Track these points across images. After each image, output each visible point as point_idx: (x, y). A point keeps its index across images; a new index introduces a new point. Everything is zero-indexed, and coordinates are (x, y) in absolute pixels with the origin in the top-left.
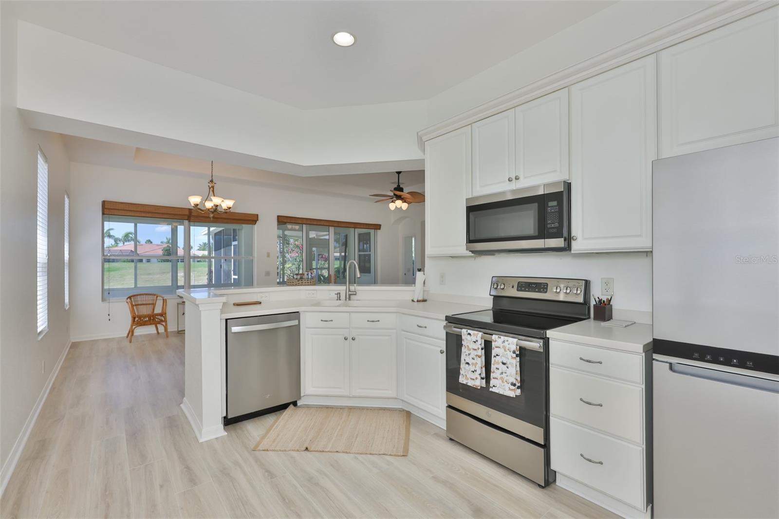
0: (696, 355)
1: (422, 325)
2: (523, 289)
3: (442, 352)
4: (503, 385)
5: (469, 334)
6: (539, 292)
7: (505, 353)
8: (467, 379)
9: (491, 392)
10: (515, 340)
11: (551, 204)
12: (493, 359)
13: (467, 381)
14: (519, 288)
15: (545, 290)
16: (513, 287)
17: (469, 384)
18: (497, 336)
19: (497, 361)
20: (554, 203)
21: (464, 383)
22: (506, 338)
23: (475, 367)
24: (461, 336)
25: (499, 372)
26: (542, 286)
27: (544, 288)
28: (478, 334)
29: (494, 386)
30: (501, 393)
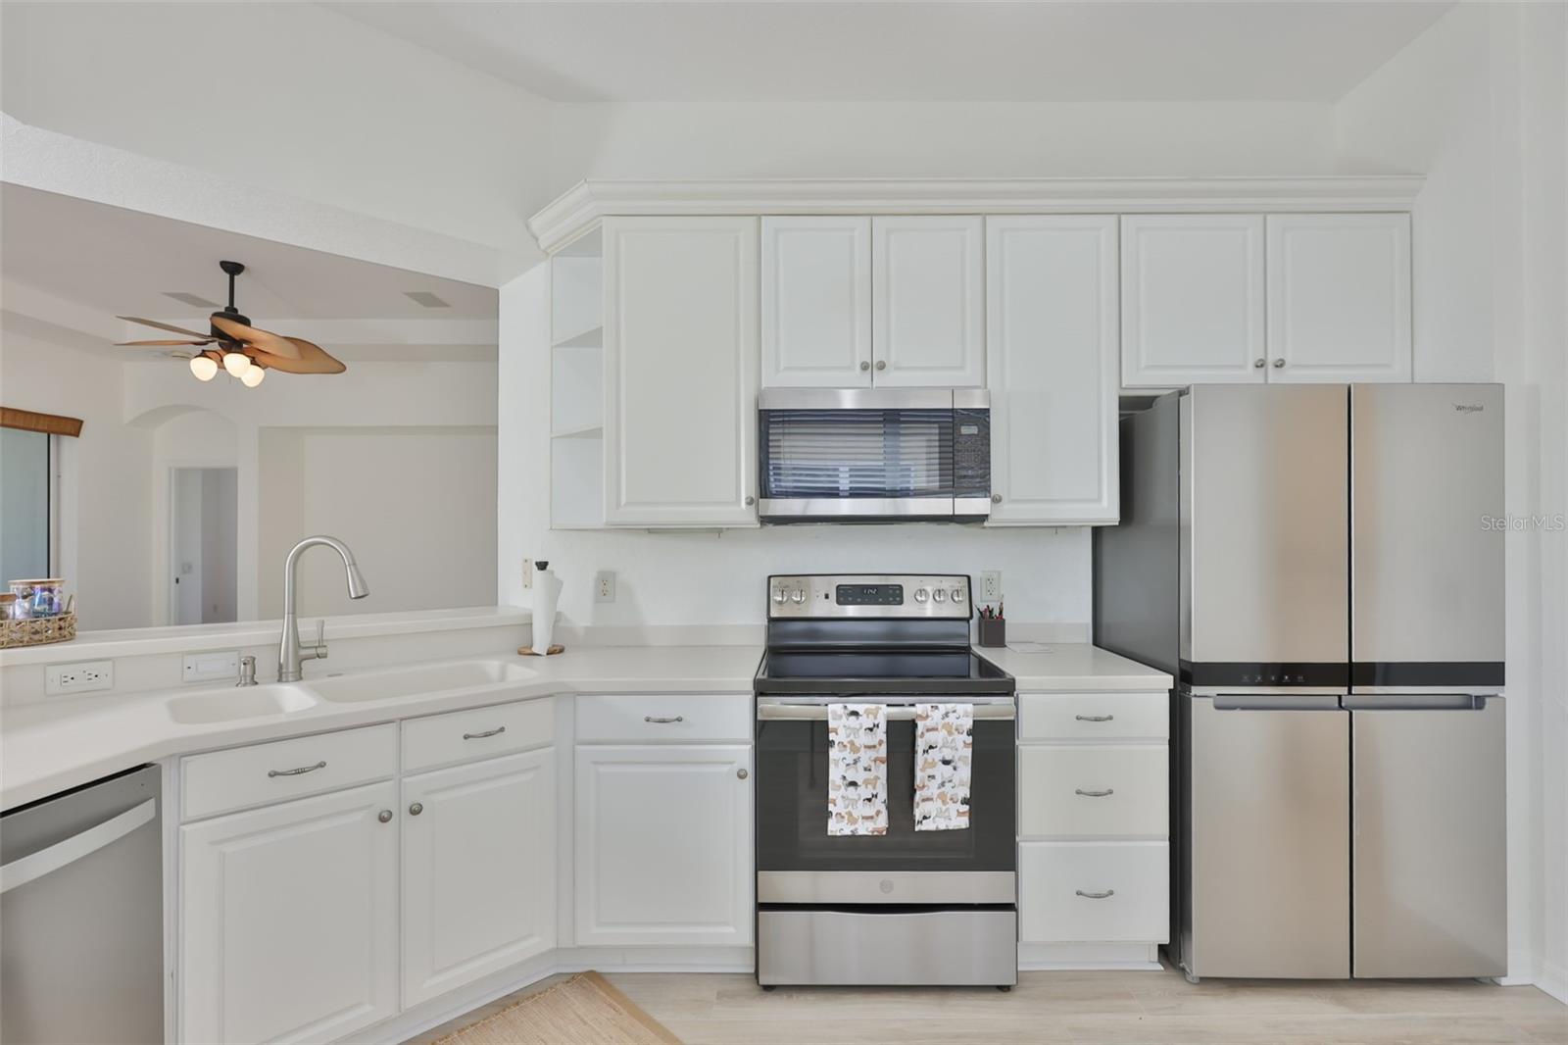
0: (1245, 678)
1: (666, 717)
2: (850, 599)
3: (742, 776)
4: (944, 808)
5: (855, 713)
6: (886, 603)
7: (950, 739)
8: (853, 821)
9: (920, 832)
10: (969, 707)
11: (965, 430)
12: (920, 758)
13: (852, 828)
14: (842, 599)
15: (898, 599)
16: (827, 597)
17: (861, 832)
18: (929, 706)
19: (930, 761)
20: (974, 430)
21: (847, 832)
22: (950, 706)
23: (874, 788)
24: (827, 722)
25: (934, 785)
26: (891, 591)
27: (894, 596)
28: (878, 709)
29: (925, 818)
30: (942, 827)
